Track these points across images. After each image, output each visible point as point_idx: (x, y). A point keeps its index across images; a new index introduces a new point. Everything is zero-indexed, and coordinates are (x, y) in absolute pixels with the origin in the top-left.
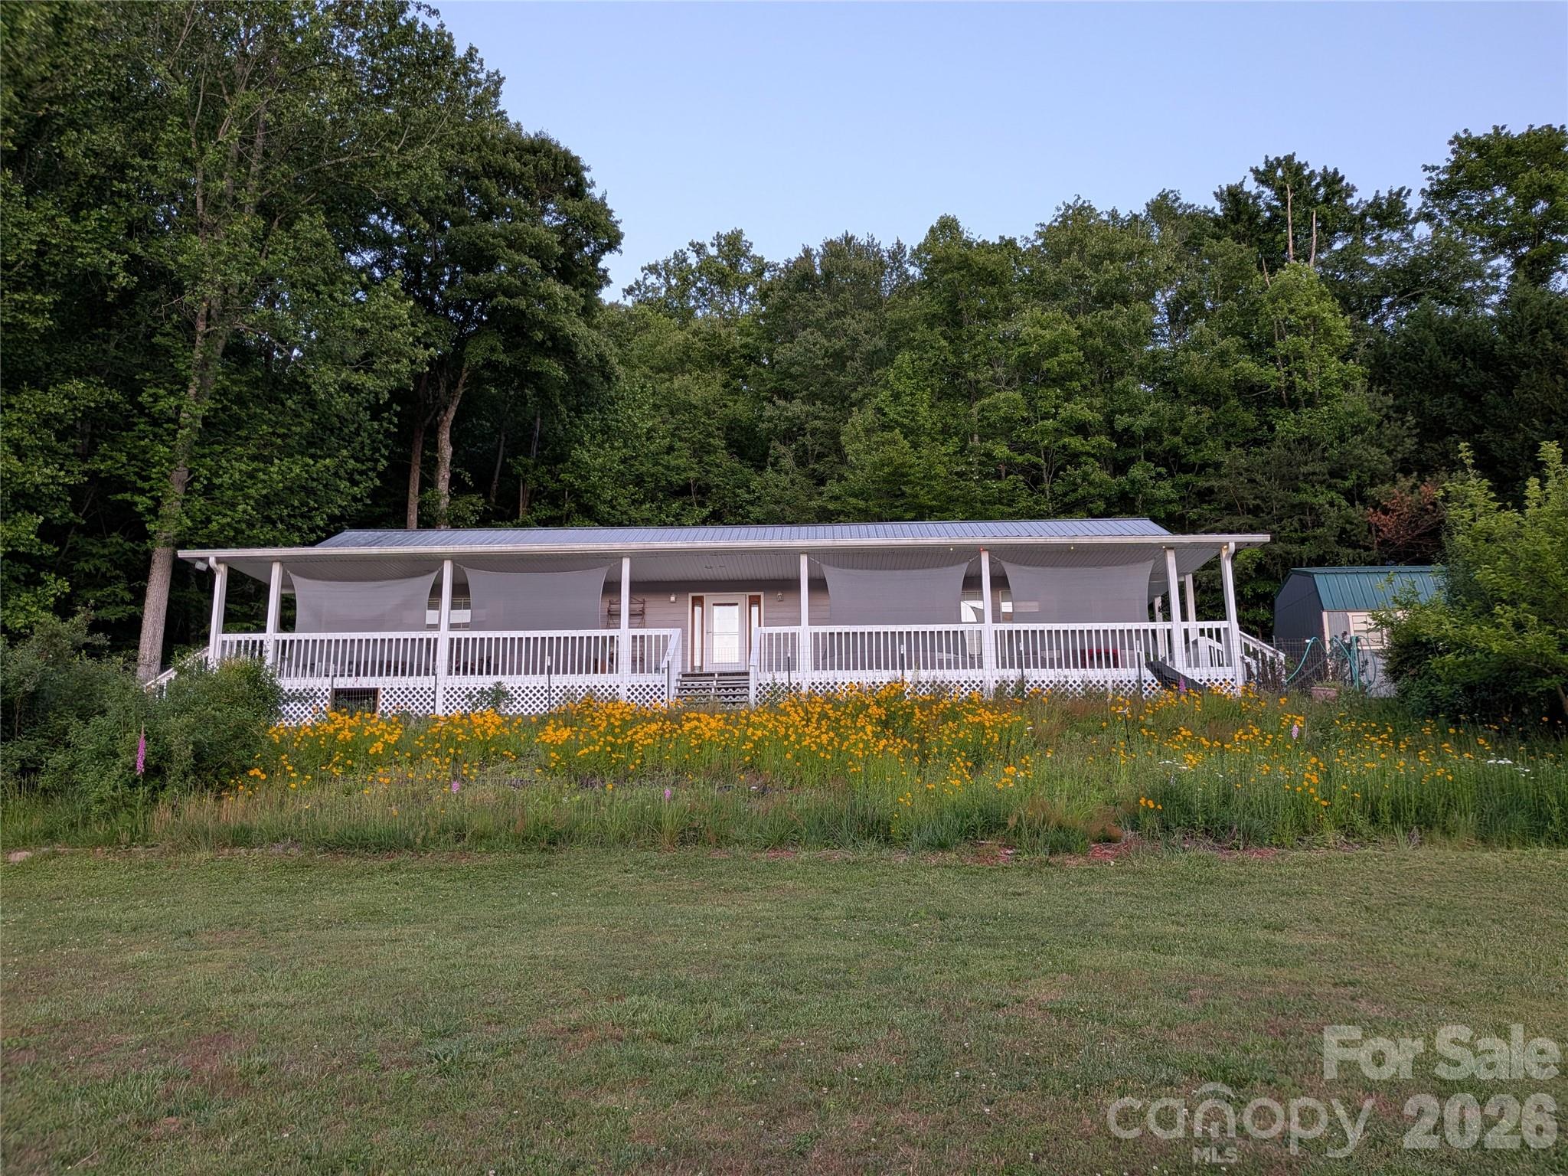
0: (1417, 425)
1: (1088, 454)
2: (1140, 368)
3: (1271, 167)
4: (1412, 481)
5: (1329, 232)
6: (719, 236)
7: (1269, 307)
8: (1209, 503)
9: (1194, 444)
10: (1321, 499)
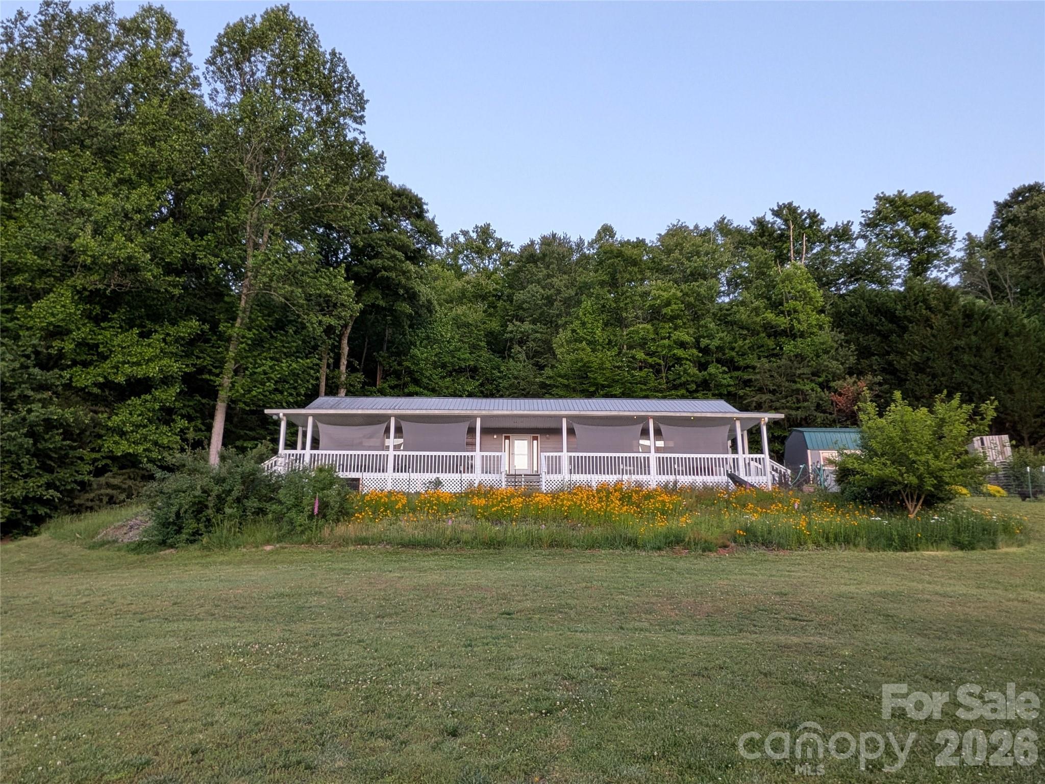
0: (856, 350)
1: (687, 359)
2: (713, 314)
3: (781, 208)
4: (853, 379)
5: (811, 242)
6: (477, 227)
7: (780, 286)
8: (750, 387)
9: (742, 355)
10: (807, 387)
